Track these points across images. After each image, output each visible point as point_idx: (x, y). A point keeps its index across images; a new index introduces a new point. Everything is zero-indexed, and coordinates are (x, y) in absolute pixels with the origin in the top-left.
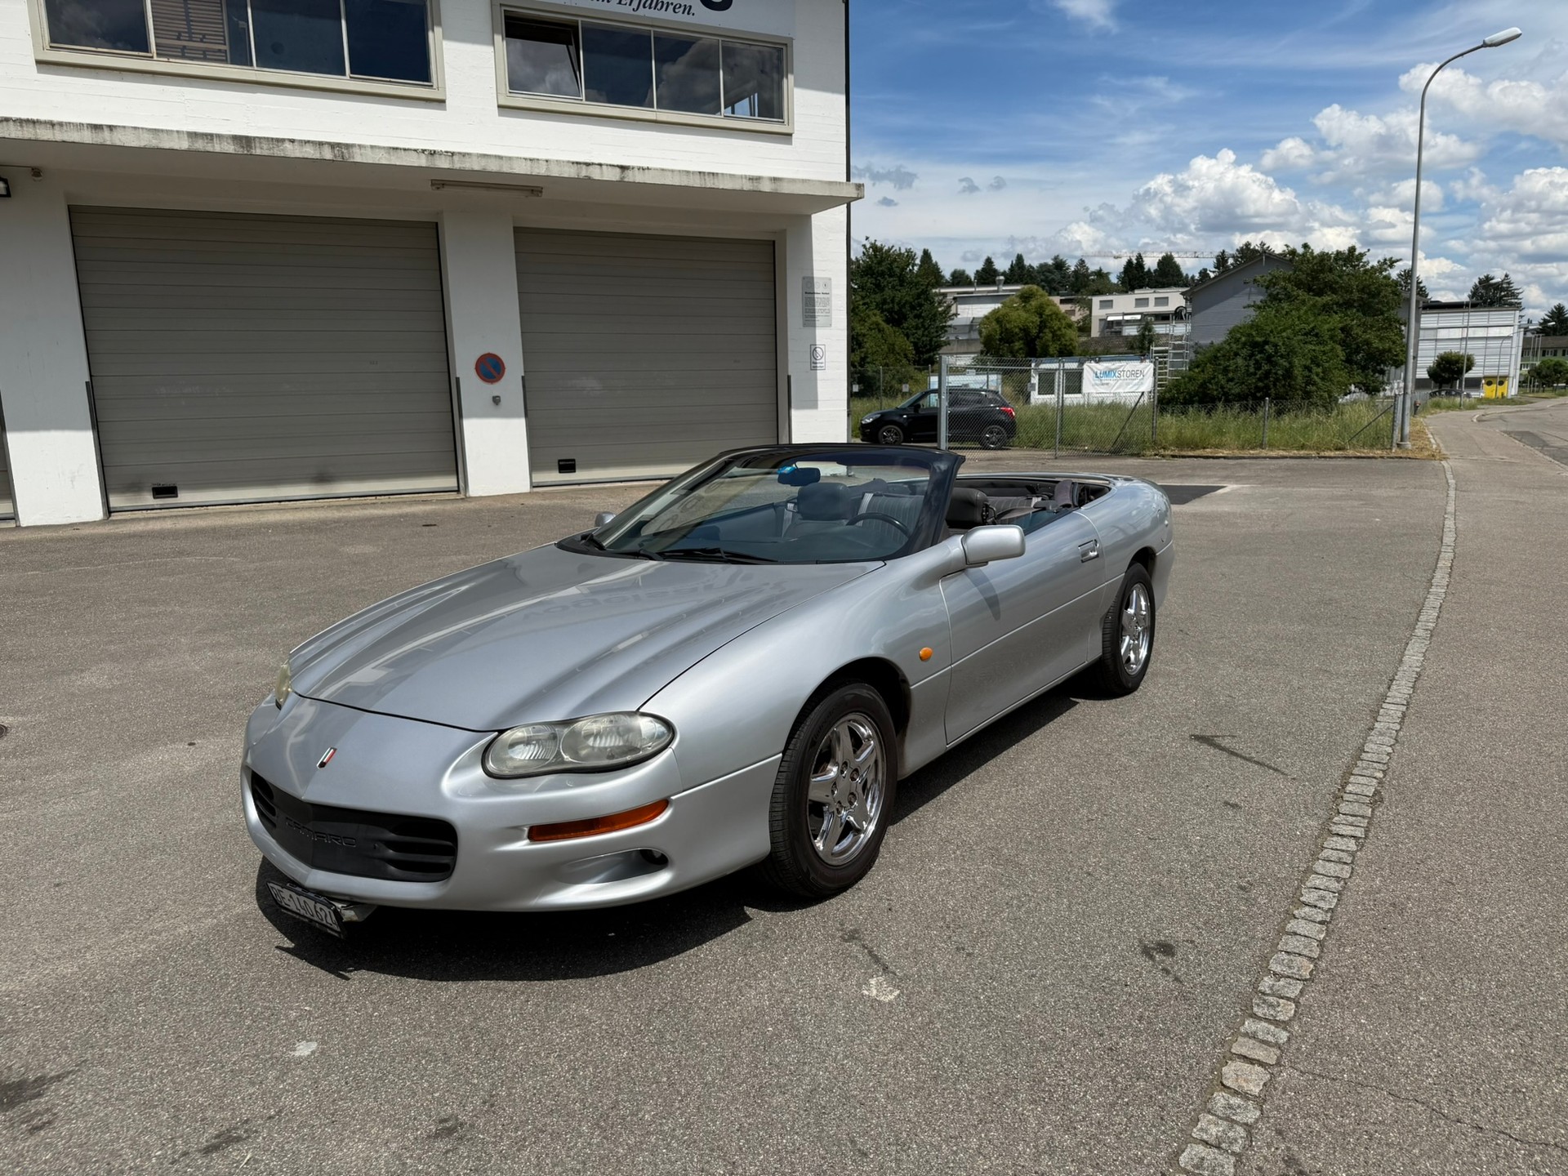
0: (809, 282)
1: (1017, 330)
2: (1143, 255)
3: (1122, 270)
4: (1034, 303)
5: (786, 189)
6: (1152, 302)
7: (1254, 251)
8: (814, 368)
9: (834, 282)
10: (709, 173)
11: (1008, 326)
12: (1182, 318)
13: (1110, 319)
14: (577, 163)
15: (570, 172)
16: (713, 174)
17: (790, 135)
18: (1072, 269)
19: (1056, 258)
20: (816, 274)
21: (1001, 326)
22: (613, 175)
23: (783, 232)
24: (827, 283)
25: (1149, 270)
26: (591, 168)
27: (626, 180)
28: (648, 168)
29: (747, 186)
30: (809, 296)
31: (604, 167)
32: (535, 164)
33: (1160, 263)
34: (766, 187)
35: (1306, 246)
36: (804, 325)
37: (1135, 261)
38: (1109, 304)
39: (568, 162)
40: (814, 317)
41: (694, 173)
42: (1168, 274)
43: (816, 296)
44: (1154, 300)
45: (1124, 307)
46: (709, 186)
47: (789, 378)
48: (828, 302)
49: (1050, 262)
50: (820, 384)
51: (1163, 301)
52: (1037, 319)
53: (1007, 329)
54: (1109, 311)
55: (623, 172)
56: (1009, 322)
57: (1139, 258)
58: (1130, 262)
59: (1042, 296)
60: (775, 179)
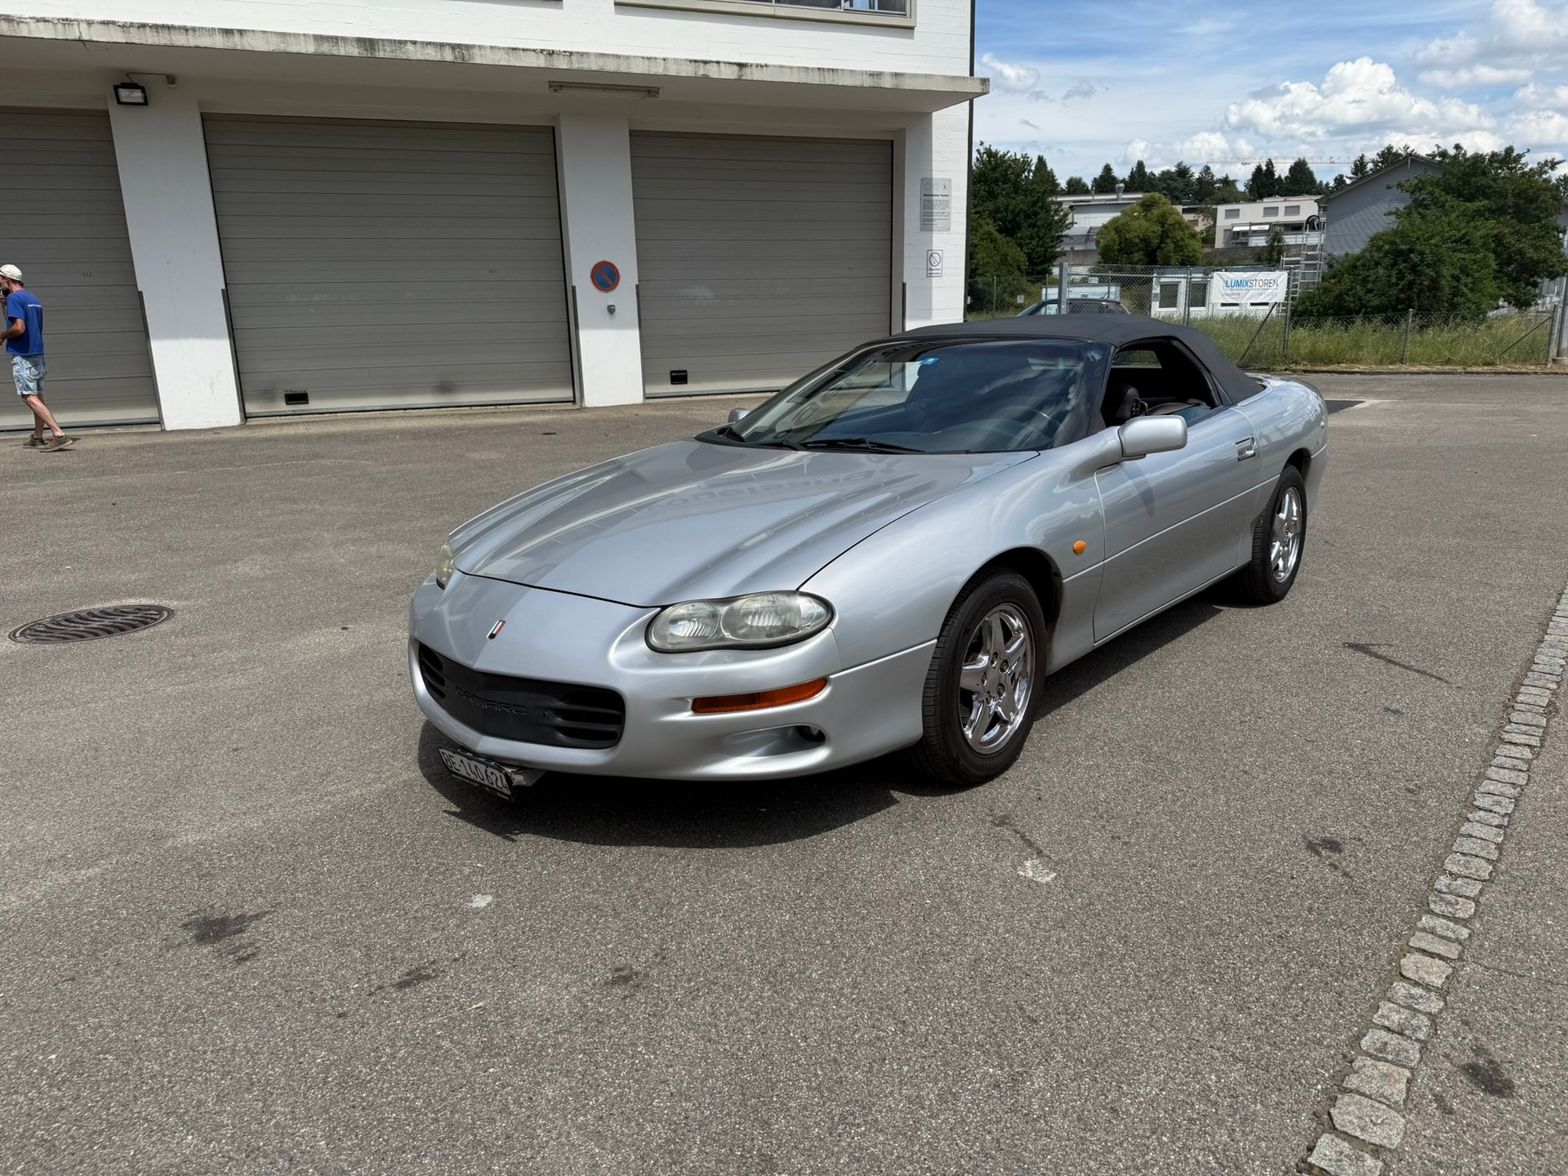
0: (927, 183)
1: (1137, 240)
2: (1274, 162)
3: (1250, 177)
4: (1156, 211)
5: (908, 85)
6: (1282, 211)
7: (1397, 155)
8: (930, 275)
9: (953, 184)
10: (829, 69)
11: (1127, 236)
12: (1314, 228)
13: (1236, 229)
14: (695, 61)
15: (687, 71)
16: (833, 70)
17: (912, 28)
18: (1197, 176)
19: (1179, 165)
20: (936, 175)
21: (1120, 236)
22: (730, 73)
23: (902, 132)
24: (947, 184)
25: (1280, 177)
26: (709, 66)
27: (744, 78)
28: (766, 65)
29: (868, 82)
30: (926, 198)
31: (722, 65)
32: (653, 64)
33: (1292, 170)
34: (887, 83)
35: (1457, 147)
36: (922, 229)
37: (1264, 168)
38: (1232, 214)
39: (686, 60)
40: (932, 220)
41: (813, 69)
42: (1300, 180)
43: (934, 198)
44: (1281, 209)
45: (1251, 216)
46: (828, 82)
47: (904, 285)
48: (946, 204)
49: (1173, 169)
50: (935, 292)
51: (1295, 210)
52: (1158, 229)
53: (1126, 239)
54: (1235, 221)
55: (741, 70)
56: (1129, 231)
57: (1270, 164)
58: (1259, 169)
59: (1164, 204)
60: (897, 75)
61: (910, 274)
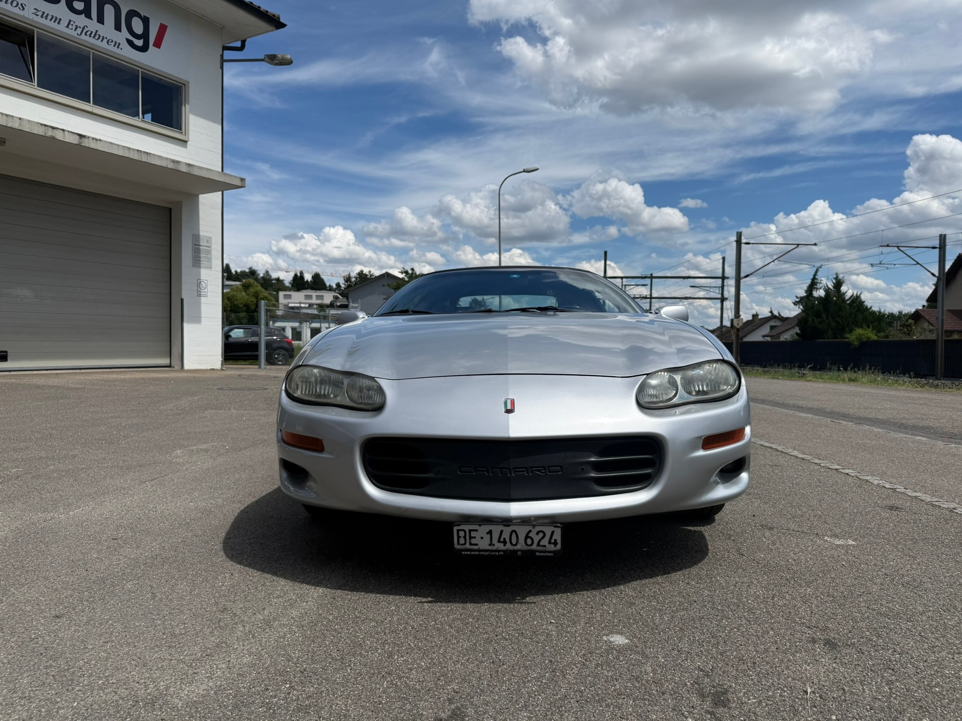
0: (196, 238)
1: (242, 306)
2: (303, 272)
3: (292, 279)
4: (251, 290)
5: (196, 172)
6: (314, 297)
7: (366, 275)
8: (199, 295)
9: (213, 240)
10: (144, 152)
11: (235, 302)
12: (334, 307)
13: (291, 305)
14: (45, 125)
15: (40, 131)
16: (147, 153)
17: (186, 142)
18: (261, 275)
19: (250, 269)
20: (202, 233)
21: (231, 302)
22: (74, 140)
23: (179, 204)
24: (209, 240)
25: (307, 281)
26: (55, 131)
27: (83, 144)
28: (100, 140)
29: (171, 166)
30: (198, 247)
31: (66, 133)
32: (10, 119)
33: (313, 277)
34: (184, 169)
36: (193, 266)
37: (299, 275)
38: (289, 297)
39: (38, 123)
40: (200, 261)
41: (133, 149)
42: (318, 283)
43: (201, 247)
44: (315, 297)
45: (298, 299)
46: (144, 160)
47: (182, 300)
48: (209, 252)
49: (247, 270)
50: (203, 306)
51: (321, 297)
52: (254, 300)
53: (235, 305)
54: (289, 301)
55: (80, 139)
56: (236, 300)
57: (301, 273)
58: (296, 275)
59: (256, 286)
60: (189, 165)
61: (186, 293)
